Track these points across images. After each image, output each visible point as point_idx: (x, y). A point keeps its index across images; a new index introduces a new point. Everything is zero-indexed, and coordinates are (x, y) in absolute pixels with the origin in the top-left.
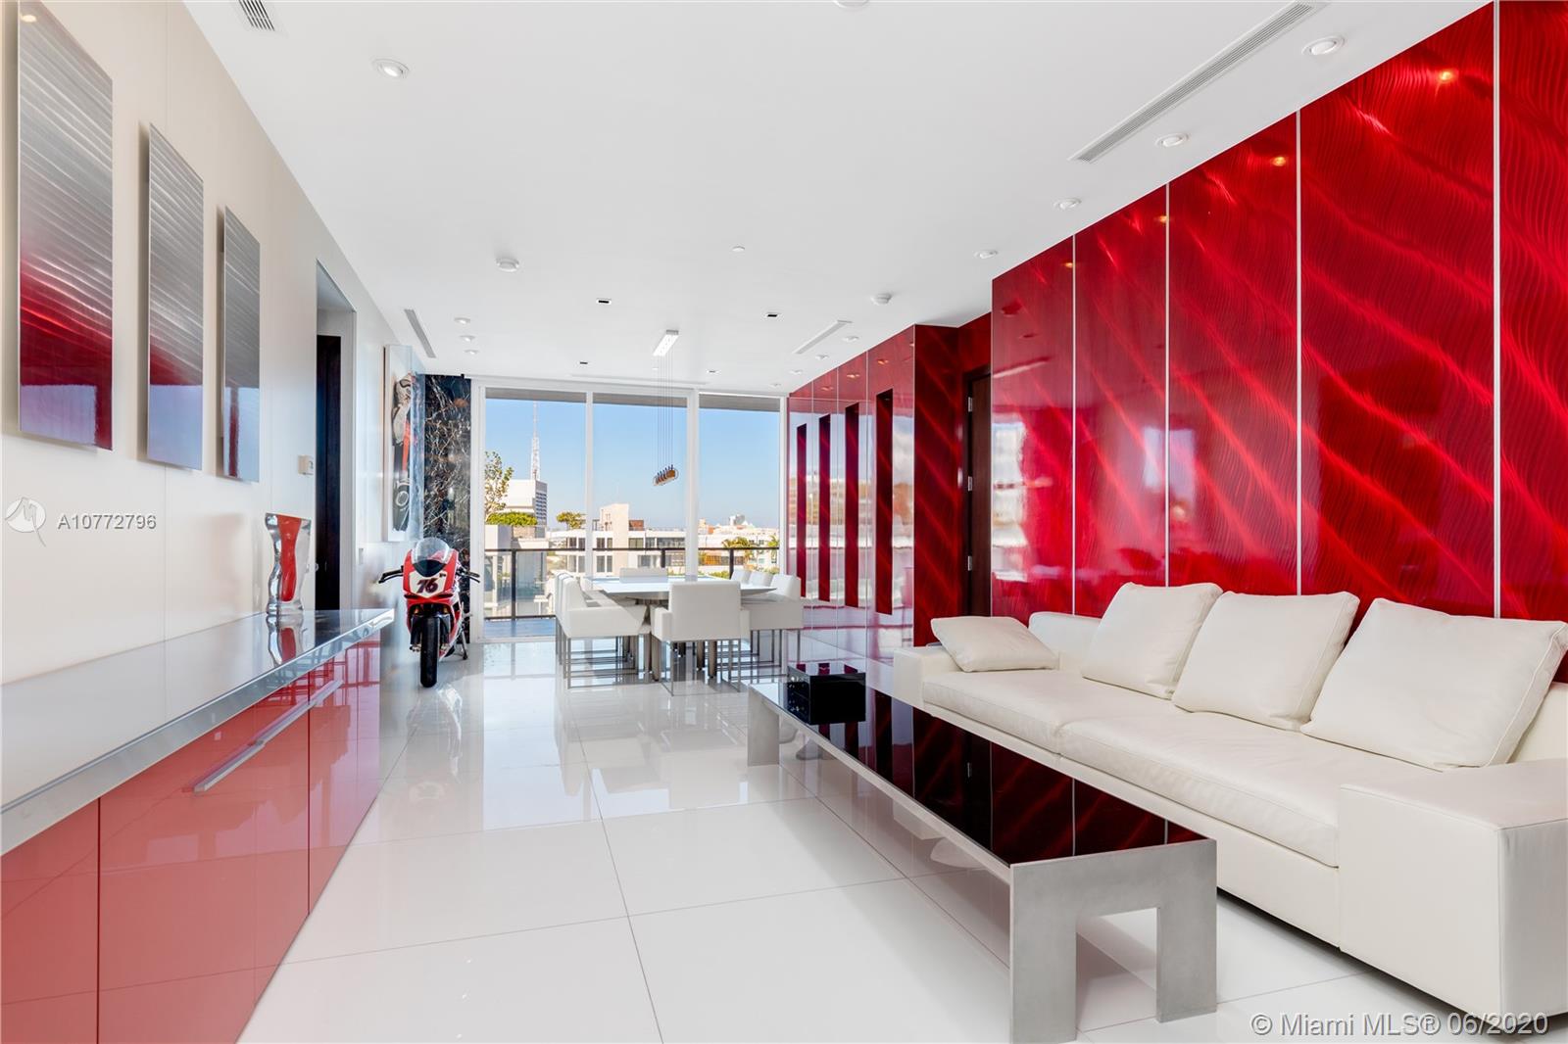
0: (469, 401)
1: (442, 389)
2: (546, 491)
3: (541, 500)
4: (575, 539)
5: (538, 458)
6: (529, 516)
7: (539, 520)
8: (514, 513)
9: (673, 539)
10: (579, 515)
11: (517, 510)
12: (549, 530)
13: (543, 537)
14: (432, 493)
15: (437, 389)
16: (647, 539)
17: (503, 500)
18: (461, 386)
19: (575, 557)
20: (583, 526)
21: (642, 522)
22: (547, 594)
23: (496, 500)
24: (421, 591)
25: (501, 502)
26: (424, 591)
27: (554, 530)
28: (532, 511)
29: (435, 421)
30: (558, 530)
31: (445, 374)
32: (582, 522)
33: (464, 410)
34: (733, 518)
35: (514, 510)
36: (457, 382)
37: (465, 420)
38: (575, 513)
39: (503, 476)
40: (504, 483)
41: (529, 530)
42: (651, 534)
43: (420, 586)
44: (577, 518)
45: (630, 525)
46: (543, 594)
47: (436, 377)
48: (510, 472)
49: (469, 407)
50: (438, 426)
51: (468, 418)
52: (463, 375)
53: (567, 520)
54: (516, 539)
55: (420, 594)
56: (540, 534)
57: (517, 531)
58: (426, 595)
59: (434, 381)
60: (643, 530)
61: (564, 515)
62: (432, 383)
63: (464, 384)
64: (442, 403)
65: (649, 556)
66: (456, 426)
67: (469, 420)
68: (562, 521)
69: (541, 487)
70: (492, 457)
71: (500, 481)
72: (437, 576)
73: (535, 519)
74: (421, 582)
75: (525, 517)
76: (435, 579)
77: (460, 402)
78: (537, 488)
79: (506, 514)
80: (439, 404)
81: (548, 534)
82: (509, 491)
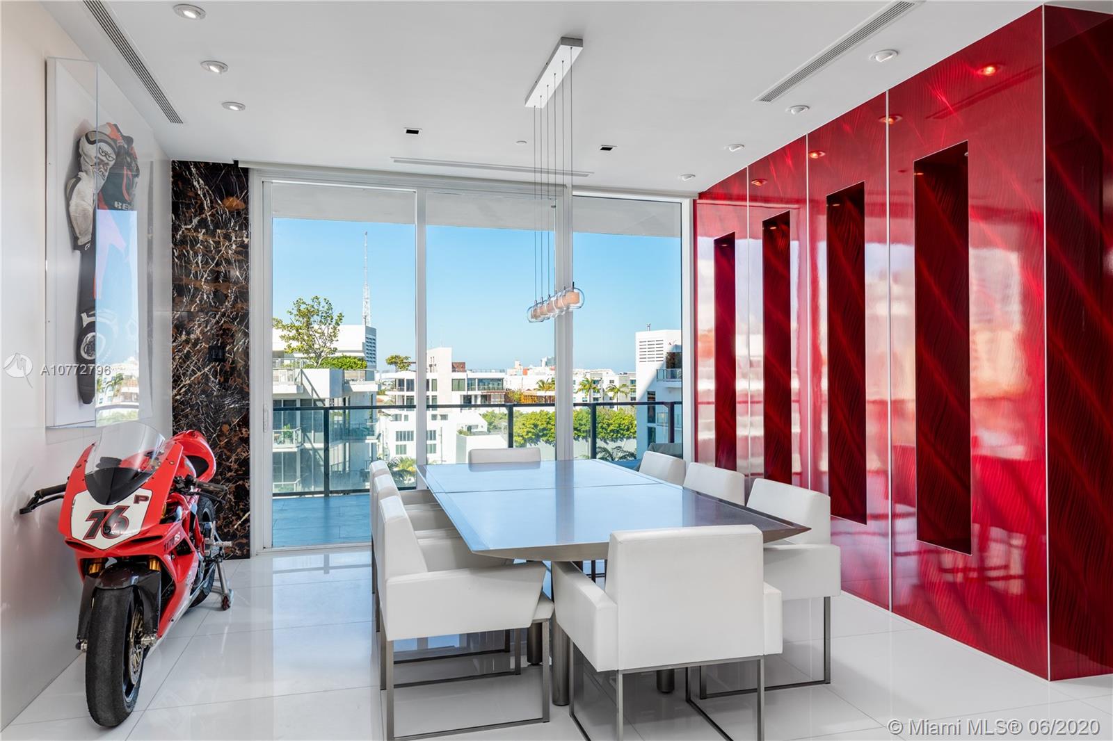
0: (246, 201)
1: (206, 183)
2: (375, 336)
3: (370, 344)
4: (403, 380)
5: (369, 306)
6: (359, 360)
7: (369, 364)
8: (346, 357)
9: (492, 380)
10: (407, 358)
11: (348, 354)
12: (378, 372)
13: (373, 379)
14: (192, 336)
15: (199, 183)
16: (468, 379)
17: (335, 345)
18: (234, 179)
19: (403, 396)
20: (409, 368)
21: (464, 364)
22: (377, 433)
23: (328, 344)
24: (91, 534)
25: (332, 346)
26: (99, 534)
27: (384, 372)
28: (362, 355)
29: (196, 230)
30: (387, 372)
31: (211, 161)
32: (409, 364)
33: (239, 214)
34: (545, 360)
35: (345, 354)
36: (228, 174)
37: (241, 229)
38: (402, 355)
39: (334, 321)
40: (335, 328)
41: (359, 373)
42: (471, 375)
43: (91, 522)
44: (405, 361)
45: (453, 367)
46: (373, 435)
47: (196, 164)
48: (341, 317)
49: (247, 209)
50: (201, 237)
51: (245, 224)
52: (236, 162)
53: (395, 363)
54: (348, 382)
55: (89, 542)
56: (370, 377)
57: (349, 374)
58: (101, 542)
59: (193, 170)
60: (465, 371)
61: (392, 358)
62: (191, 173)
63: (238, 177)
64: (207, 203)
65: (471, 396)
66: (227, 237)
67: (247, 228)
68: (391, 363)
69: (371, 331)
70: (323, 303)
71: (331, 326)
72: (129, 501)
73: (365, 362)
74: (94, 515)
75: (356, 360)
76: (123, 509)
77: (234, 202)
78: (366, 333)
79: (338, 358)
80: (202, 204)
81: (377, 376)
82: (340, 336)
